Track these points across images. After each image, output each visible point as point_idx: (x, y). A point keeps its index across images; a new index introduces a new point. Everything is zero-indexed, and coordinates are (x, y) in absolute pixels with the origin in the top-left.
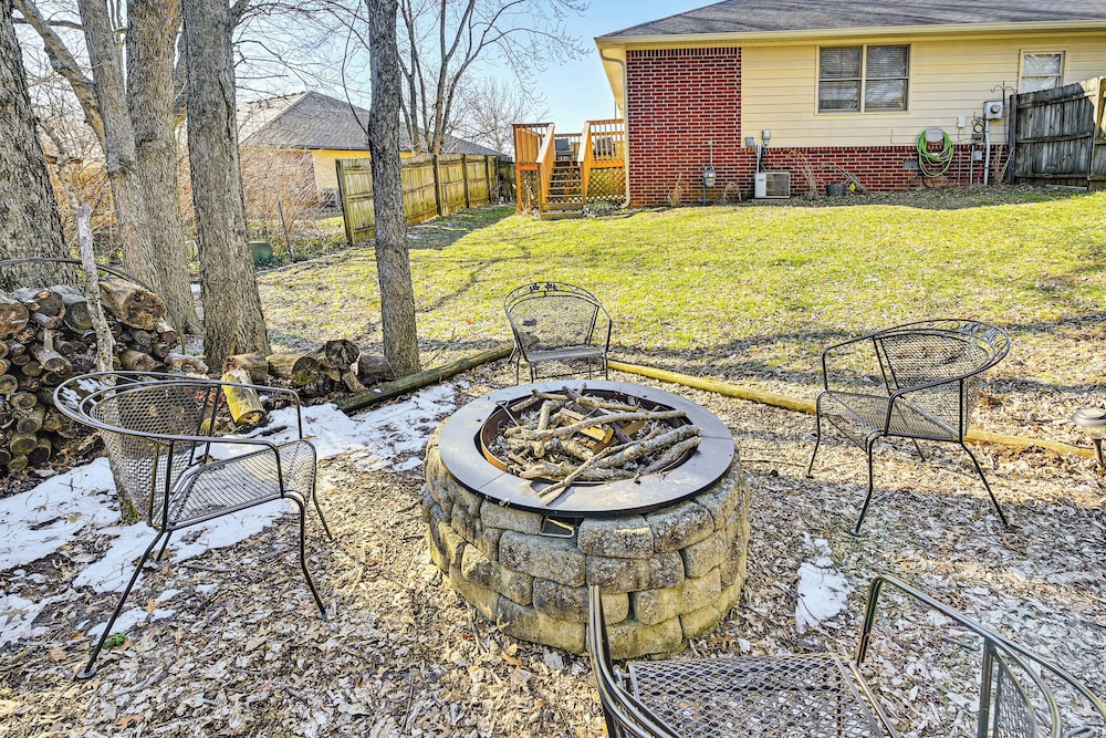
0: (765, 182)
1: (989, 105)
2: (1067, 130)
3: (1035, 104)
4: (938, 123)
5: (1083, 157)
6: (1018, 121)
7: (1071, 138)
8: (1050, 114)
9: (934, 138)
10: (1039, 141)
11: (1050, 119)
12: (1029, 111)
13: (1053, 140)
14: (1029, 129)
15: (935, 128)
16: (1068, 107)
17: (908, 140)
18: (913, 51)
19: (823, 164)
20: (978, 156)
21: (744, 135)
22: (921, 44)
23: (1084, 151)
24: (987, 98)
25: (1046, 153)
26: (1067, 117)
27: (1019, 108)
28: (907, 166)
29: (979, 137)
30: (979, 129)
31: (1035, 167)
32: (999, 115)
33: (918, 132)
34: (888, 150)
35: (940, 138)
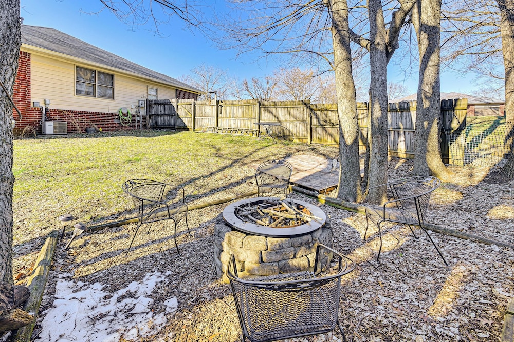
0: (53, 127)
1: (141, 102)
2: (166, 113)
3: (155, 104)
4: (125, 106)
5: (172, 121)
6: (149, 108)
7: (168, 115)
8: (160, 108)
9: (125, 112)
10: (157, 115)
11: (160, 109)
12: (153, 106)
13: (162, 115)
14: (153, 111)
15: (125, 108)
16: (166, 106)
17: (114, 111)
18: (115, 78)
19: (80, 119)
20: (138, 119)
21: (32, 100)
22: (118, 76)
23: (172, 119)
24: (140, 99)
25: (160, 120)
26: (166, 109)
27: (150, 104)
28: (116, 121)
29: (138, 113)
30: (138, 110)
31: (156, 123)
32: (143, 106)
33: (118, 108)
34: (108, 114)
35: (126, 112)
